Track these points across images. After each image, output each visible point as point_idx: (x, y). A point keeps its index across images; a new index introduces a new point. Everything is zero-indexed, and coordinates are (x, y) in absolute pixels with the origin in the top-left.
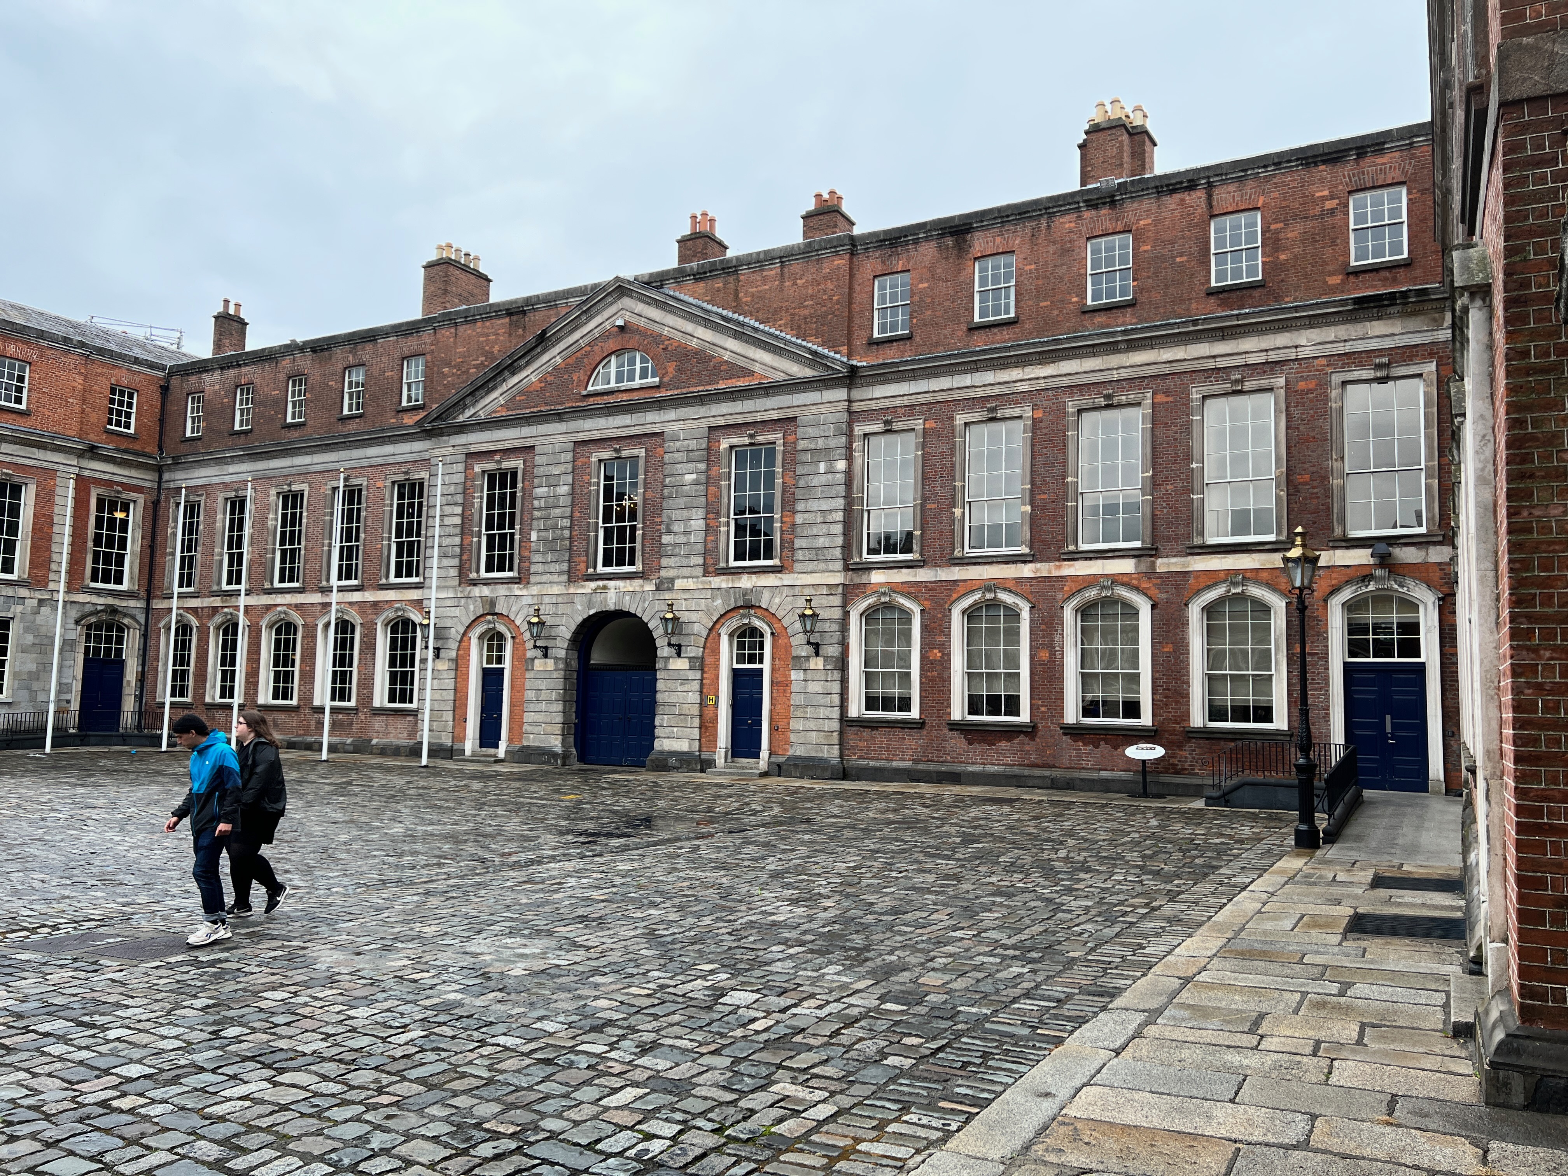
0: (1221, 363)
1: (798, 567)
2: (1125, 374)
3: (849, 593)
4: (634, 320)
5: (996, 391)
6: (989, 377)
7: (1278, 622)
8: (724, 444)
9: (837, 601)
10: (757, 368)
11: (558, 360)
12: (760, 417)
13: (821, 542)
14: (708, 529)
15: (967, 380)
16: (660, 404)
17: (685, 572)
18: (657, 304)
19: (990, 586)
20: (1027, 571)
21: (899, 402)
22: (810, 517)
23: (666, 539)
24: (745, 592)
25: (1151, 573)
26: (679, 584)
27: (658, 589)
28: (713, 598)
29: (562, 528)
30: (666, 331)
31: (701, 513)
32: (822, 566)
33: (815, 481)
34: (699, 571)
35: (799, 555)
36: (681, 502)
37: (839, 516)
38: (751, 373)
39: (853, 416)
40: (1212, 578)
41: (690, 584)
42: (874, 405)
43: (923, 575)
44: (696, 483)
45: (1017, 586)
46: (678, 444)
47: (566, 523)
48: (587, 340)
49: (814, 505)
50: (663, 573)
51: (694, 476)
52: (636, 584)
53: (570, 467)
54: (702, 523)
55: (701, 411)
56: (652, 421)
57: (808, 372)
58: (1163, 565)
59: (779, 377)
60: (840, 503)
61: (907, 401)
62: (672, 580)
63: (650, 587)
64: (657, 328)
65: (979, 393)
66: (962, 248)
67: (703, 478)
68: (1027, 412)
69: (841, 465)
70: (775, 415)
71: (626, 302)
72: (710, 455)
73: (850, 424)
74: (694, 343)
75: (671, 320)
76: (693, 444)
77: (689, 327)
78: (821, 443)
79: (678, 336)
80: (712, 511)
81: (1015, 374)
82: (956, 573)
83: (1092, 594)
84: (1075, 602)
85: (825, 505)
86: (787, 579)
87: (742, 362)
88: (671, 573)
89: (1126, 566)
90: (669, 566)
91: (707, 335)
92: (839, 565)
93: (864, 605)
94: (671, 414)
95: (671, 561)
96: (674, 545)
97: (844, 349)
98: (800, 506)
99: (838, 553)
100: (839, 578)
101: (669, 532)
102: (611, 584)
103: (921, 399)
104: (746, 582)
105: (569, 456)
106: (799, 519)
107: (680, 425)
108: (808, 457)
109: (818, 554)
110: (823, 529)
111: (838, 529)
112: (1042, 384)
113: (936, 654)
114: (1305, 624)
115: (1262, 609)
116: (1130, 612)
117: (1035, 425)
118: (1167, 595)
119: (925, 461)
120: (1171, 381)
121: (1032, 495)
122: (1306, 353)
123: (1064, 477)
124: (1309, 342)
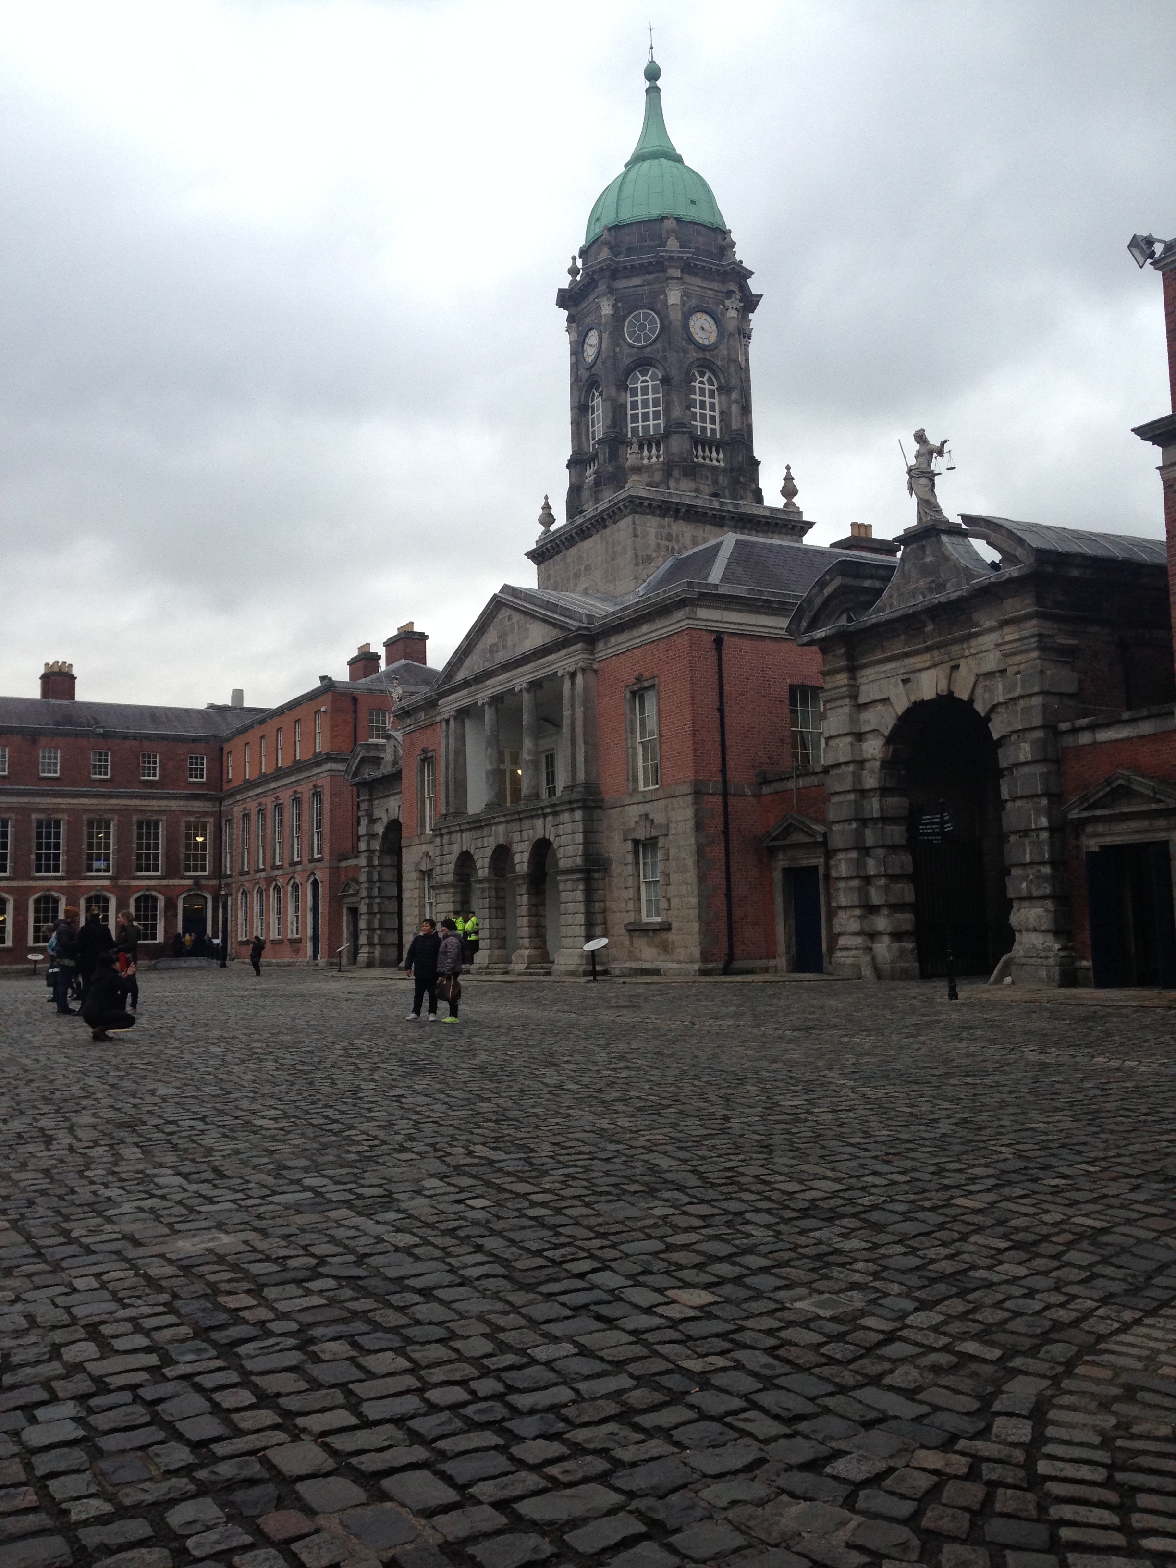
0: (144, 808)
2: (108, 807)
5: (51, 807)
6: (48, 800)
7: (161, 904)
15: (37, 800)
19: (49, 889)
20: (64, 883)
25: (116, 886)
40: (139, 888)
43: (14, 884)
45: (60, 889)
58: (121, 882)
65: (43, 807)
66: (34, 741)
68: (65, 817)
81: (59, 800)
82: (31, 883)
83: (93, 893)
84: (86, 897)
89: (107, 883)
103: (14, 805)
112: (73, 807)
113: (21, 918)
114: (171, 905)
115: (155, 899)
116: (106, 900)
117: (69, 823)
118: (123, 896)
119: (16, 832)
120: (124, 812)
121: (67, 852)
122: (174, 809)
123: (81, 845)
124: (174, 805)
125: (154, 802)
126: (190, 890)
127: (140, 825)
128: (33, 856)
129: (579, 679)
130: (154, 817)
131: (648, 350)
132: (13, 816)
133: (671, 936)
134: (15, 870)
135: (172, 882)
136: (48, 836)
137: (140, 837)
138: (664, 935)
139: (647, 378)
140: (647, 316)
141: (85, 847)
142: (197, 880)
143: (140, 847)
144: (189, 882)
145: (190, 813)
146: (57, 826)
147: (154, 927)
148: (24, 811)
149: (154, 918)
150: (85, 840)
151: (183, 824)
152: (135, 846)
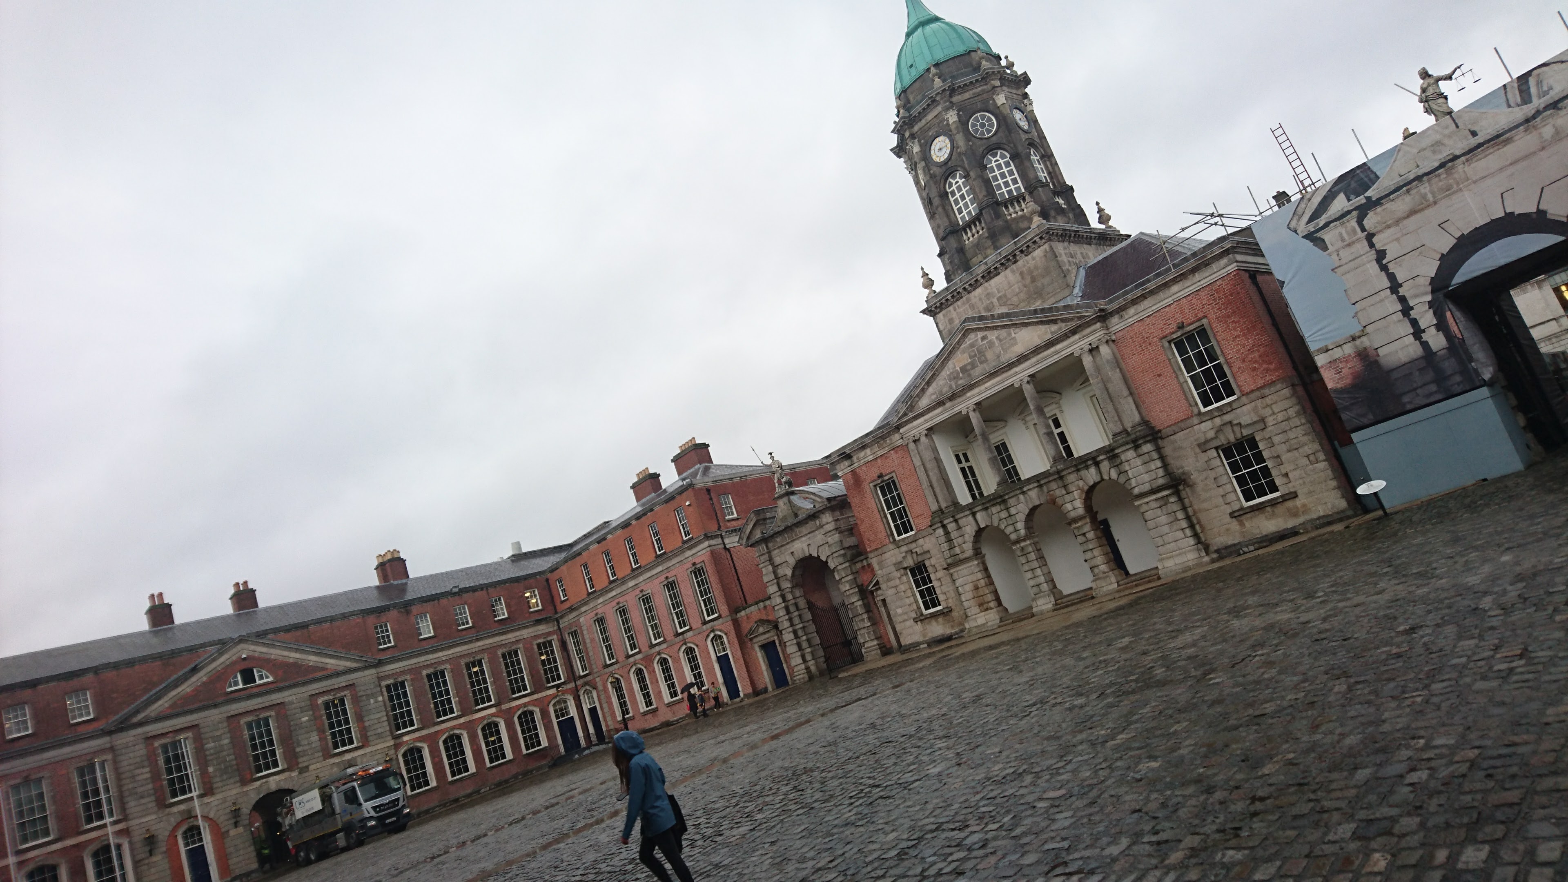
0: (504, 642)
1: (371, 743)
2: (477, 649)
3: (397, 747)
4: (251, 654)
5: (434, 661)
6: (431, 656)
7: (537, 715)
8: (320, 701)
9: (392, 752)
10: (329, 667)
11: (205, 679)
12: (336, 687)
13: (380, 731)
14: (320, 739)
15: (422, 659)
16: (280, 690)
17: (314, 761)
18: (264, 644)
19: (451, 729)
20: (462, 720)
21: (398, 670)
22: (372, 722)
23: (298, 750)
24: (349, 761)
25: (501, 711)
26: (312, 767)
27: (300, 773)
28: (332, 769)
29: (230, 761)
30: (272, 657)
31: (315, 733)
32: (382, 740)
33: (370, 707)
34: (322, 758)
35: (371, 738)
36: (303, 731)
37: (385, 718)
38: (325, 669)
39: (380, 679)
40: (518, 707)
41: (318, 765)
42: (387, 673)
43: (423, 733)
44: (308, 721)
45: (459, 726)
46: (294, 706)
47: (233, 757)
48: (222, 667)
49: (372, 717)
50: (300, 766)
51: (307, 718)
52: (286, 774)
53: (226, 730)
54: (317, 738)
55: (303, 689)
56: (276, 698)
57: (355, 665)
58: (504, 707)
59: (342, 668)
60: (384, 713)
61: (401, 670)
62: (307, 767)
63: (295, 774)
64: (267, 656)
65: (428, 663)
66: (408, 612)
67: (312, 718)
68: (448, 666)
69: (380, 698)
70: (344, 684)
71: (242, 646)
72: (313, 707)
73: (379, 681)
74: (291, 660)
75: (272, 651)
76: (303, 704)
77: (286, 653)
78: (369, 692)
79: (280, 658)
80: (321, 731)
81: (440, 654)
82: (437, 728)
83: (485, 722)
84: (480, 727)
85: (378, 716)
86: (367, 750)
87: (320, 665)
88: (305, 764)
89: (493, 710)
90: (303, 761)
91: (298, 655)
92: (390, 738)
93: (402, 750)
94: (286, 693)
95: (304, 759)
96: (304, 751)
97: (370, 654)
98: (366, 719)
99: (388, 733)
100: (392, 743)
101: (299, 746)
102: (271, 779)
103: (407, 668)
104: (348, 757)
105: (225, 724)
106: (367, 724)
107: (294, 697)
108: (364, 698)
109: (379, 736)
110: (380, 725)
111: (386, 723)
112: (451, 656)
113: (437, 759)
114: (545, 714)
115: (531, 713)
116: (496, 725)
117: (452, 670)
118: (508, 716)
119: (414, 690)
120: (491, 650)
121: (457, 694)
122: (525, 636)
123: (466, 686)
124: (526, 633)
125: (509, 636)
126: (556, 697)
127: (504, 656)
128: (432, 706)
129: (1105, 350)
130: (513, 648)
131: (994, 138)
132: (408, 677)
133: (1298, 502)
134: (421, 720)
135: (540, 695)
136: (439, 686)
137: (507, 666)
138: (1290, 504)
139: (998, 158)
140: (983, 117)
141: (469, 686)
142: (558, 686)
143: (509, 675)
144: (553, 691)
145: (537, 637)
146: (443, 676)
147: (537, 735)
148: (415, 671)
149: (536, 728)
150: (468, 681)
151: (535, 647)
152: (505, 674)
